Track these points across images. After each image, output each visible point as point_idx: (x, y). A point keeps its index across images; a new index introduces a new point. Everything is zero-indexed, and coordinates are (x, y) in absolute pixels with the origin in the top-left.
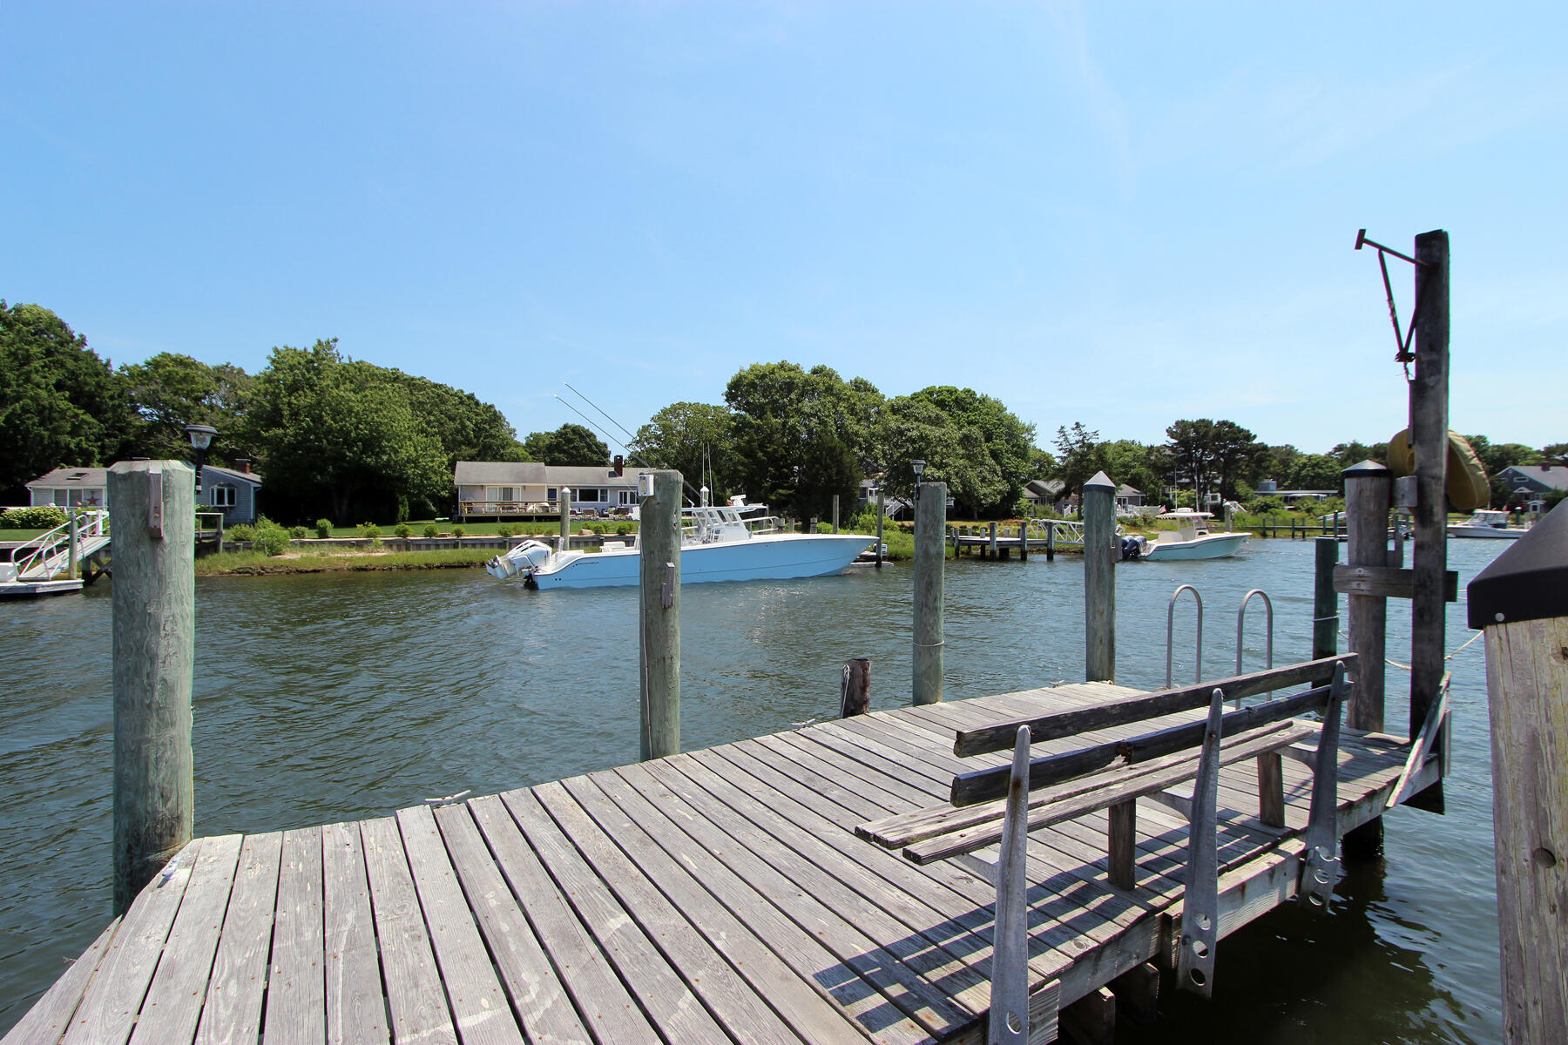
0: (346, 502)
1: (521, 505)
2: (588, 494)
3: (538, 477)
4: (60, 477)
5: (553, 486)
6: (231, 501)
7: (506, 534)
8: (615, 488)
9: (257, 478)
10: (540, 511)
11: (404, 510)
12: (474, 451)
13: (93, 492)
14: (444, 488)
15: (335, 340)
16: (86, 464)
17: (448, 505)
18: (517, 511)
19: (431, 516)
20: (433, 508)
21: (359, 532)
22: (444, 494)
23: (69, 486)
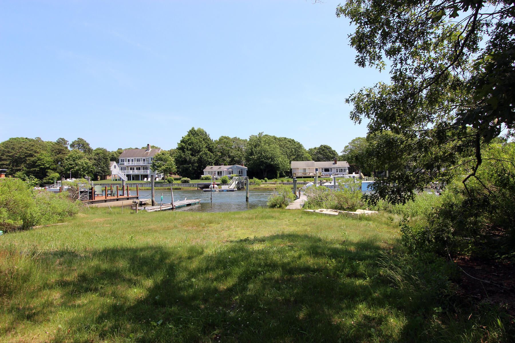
0: (266, 173)
1: (308, 173)
2: (327, 170)
3: (313, 165)
4: (208, 168)
5: (317, 168)
6: (242, 174)
7: (305, 181)
8: (334, 168)
9: (247, 168)
10: (313, 175)
11: (278, 175)
12: (294, 157)
13: (215, 172)
14: (289, 169)
15: (263, 132)
16: (212, 165)
17: (289, 173)
18: (307, 175)
19: (284, 177)
20: (284, 174)
21: (273, 181)
22: (289, 171)
23: (210, 170)
